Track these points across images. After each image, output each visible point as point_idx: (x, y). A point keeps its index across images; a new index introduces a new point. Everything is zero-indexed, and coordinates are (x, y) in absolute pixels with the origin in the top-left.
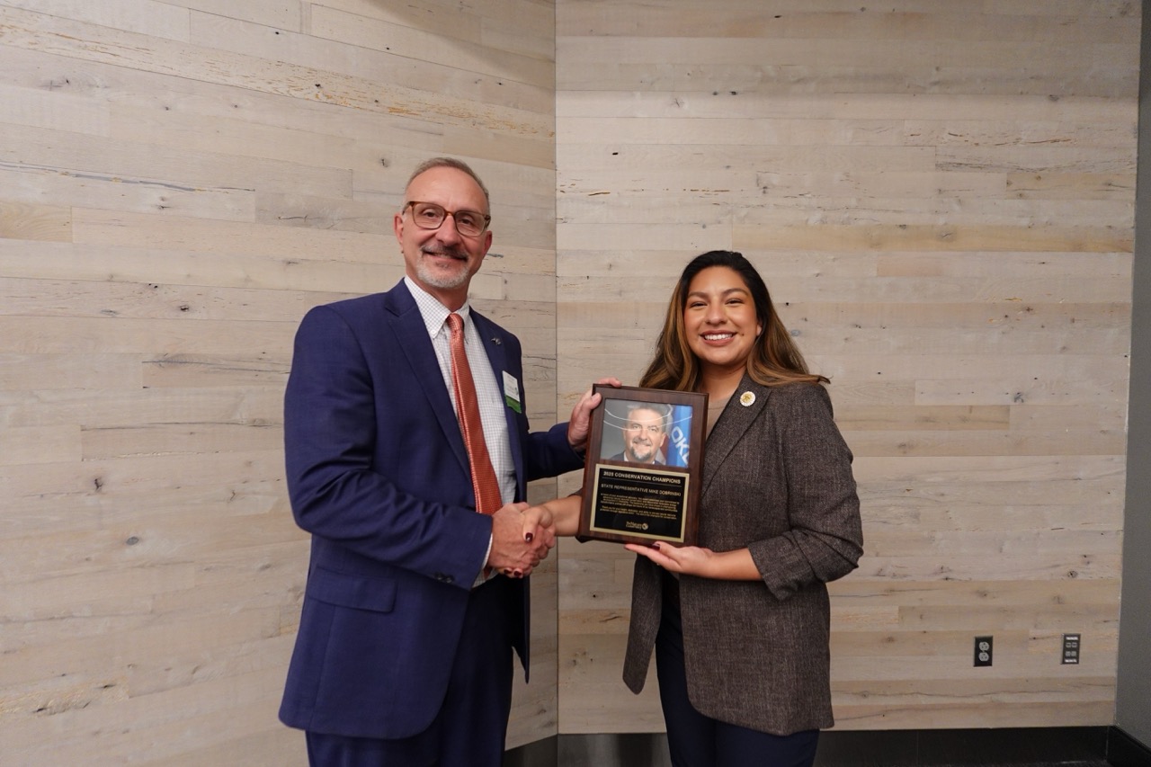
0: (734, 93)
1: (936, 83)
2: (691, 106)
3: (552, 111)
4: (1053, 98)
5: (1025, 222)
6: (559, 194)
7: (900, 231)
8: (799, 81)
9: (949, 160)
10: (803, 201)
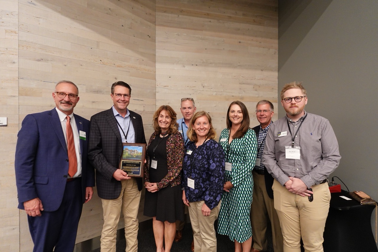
0: (197, 65)
1: (239, 66)
2: (187, 68)
3: (155, 66)
4: (262, 70)
5: (257, 96)
6: (156, 86)
7: (232, 97)
8: (211, 63)
9: (242, 82)
10: (212, 90)
